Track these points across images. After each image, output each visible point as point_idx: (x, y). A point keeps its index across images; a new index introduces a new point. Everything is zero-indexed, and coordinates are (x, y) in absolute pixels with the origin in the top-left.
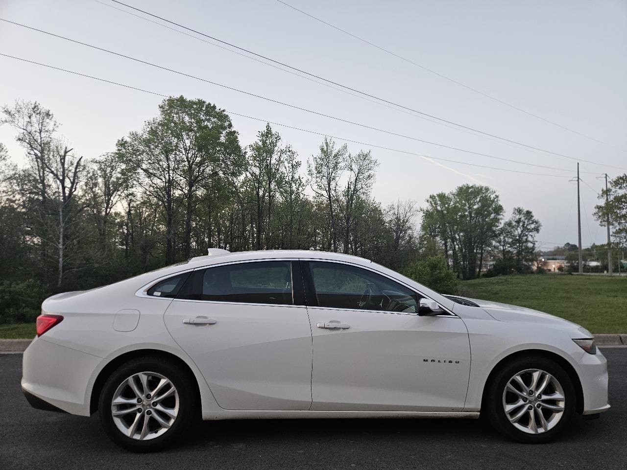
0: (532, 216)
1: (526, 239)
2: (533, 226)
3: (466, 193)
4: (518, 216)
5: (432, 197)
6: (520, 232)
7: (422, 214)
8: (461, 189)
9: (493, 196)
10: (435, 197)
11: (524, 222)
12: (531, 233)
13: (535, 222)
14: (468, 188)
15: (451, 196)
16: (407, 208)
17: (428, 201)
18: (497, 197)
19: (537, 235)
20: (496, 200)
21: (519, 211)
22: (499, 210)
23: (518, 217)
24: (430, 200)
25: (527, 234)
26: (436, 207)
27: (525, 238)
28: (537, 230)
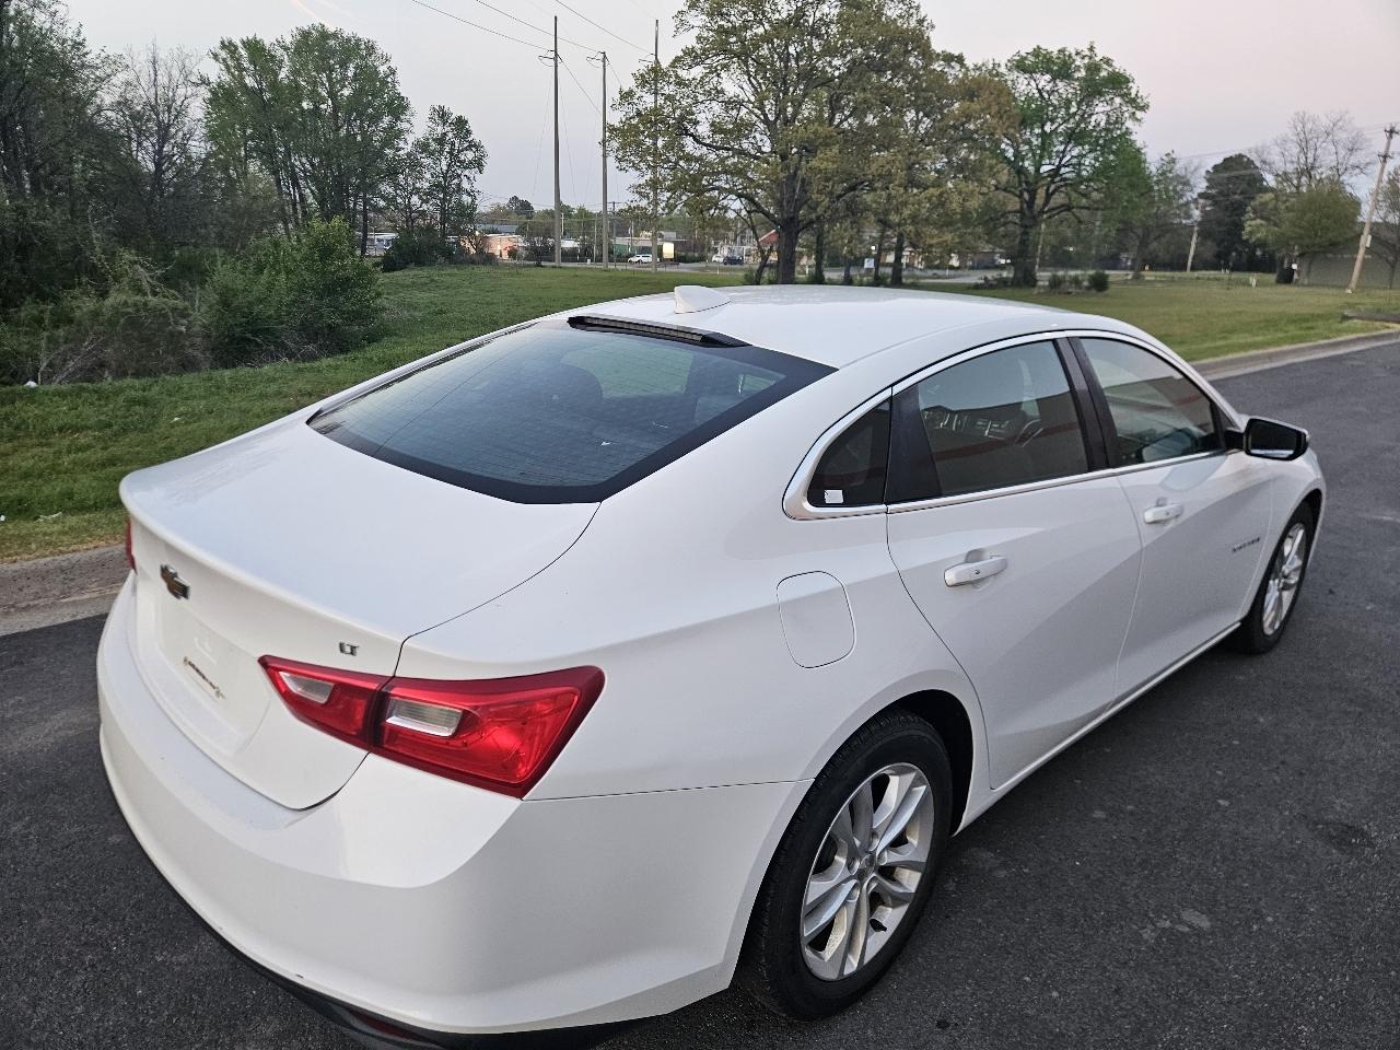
0: (469, 132)
1: (459, 185)
2: (470, 155)
3: (318, 47)
4: (440, 128)
5: (228, 46)
6: (445, 168)
7: (205, 92)
8: (305, 35)
9: (382, 69)
10: (236, 48)
11: (453, 144)
12: (467, 172)
13: (475, 146)
14: (324, 35)
15: (279, 52)
16: (175, 73)
17: (216, 56)
18: (393, 72)
19: (478, 176)
20: (389, 80)
21: (442, 115)
22: (398, 107)
23: (440, 130)
24: (223, 54)
25: (459, 172)
26: (242, 78)
27: (456, 181)
28: (478, 164)
